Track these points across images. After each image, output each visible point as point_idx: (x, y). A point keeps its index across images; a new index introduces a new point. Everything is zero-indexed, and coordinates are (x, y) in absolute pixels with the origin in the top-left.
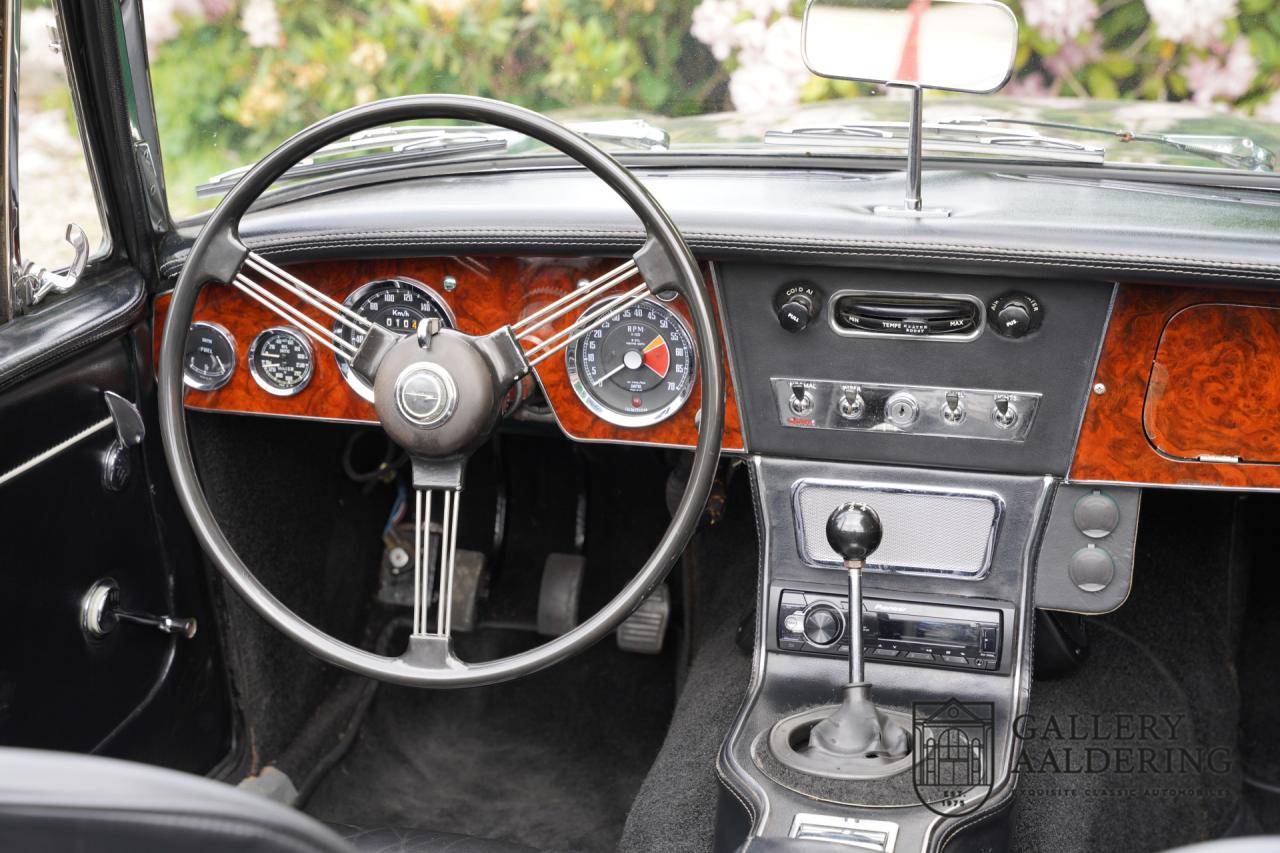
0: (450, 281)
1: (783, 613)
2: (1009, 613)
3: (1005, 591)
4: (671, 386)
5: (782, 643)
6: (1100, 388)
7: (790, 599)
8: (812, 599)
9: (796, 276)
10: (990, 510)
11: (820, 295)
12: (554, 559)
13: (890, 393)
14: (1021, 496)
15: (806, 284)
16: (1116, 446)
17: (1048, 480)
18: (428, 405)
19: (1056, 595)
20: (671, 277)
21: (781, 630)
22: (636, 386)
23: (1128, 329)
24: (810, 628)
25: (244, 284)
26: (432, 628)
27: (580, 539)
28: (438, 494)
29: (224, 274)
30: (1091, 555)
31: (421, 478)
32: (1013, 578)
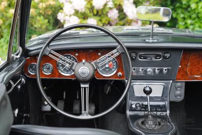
0: (77, 54)
1: (131, 105)
2: (166, 102)
3: (165, 99)
4: (113, 70)
5: (132, 109)
6: (180, 66)
7: (133, 102)
8: (136, 102)
9: (133, 51)
10: (163, 87)
11: (137, 54)
12: (75, 101)
13: (147, 69)
14: (167, 84)
15: (134, 52)
16: (182, 75)
17: (171, 81)
18: (85, 74)
19: (173, 99)
20: (123, 51)
21: (131, 107)
22: (107, 70)
23: (184, 57)
24: (136, 107)
25: (50, 56)
26: (85, 110)
27: (78, 97)
28: (85, 88)
29: (47, 54)
30: (178, 92)
31: (82, 86)
32: (166, 97)
